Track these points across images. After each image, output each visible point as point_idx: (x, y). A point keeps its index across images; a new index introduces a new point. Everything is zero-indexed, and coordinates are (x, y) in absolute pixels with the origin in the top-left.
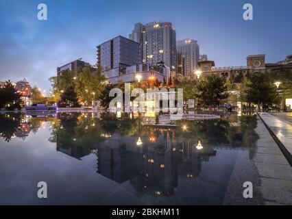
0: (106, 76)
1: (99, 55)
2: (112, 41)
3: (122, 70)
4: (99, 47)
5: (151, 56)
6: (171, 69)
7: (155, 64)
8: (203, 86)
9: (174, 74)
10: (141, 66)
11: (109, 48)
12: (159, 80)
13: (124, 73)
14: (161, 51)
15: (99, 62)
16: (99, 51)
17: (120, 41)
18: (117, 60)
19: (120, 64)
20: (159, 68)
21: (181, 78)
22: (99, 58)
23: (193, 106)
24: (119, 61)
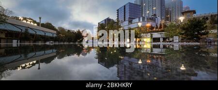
0: (122, 25)
1: (118, 14)
2: (125, 6)
3: (130, 22)
4: (118, 10)
5: (148, 12)
6: (161, 19)
7: (150, 17)
8: (186, 27)
9: (163, 22)
10: (141, 19)
11: (123, 10)
12: (153, 26)
13: (131, 23)
14: (154, 8)
15: (118, 18)
16: (118, 12)
17: (129, 6)
18: (127, 16)
19: (129, 18)
20: (153, 19)
21: (168, 23)
22: (118, 16)
23: (178, 41)
24: (128, 17)
